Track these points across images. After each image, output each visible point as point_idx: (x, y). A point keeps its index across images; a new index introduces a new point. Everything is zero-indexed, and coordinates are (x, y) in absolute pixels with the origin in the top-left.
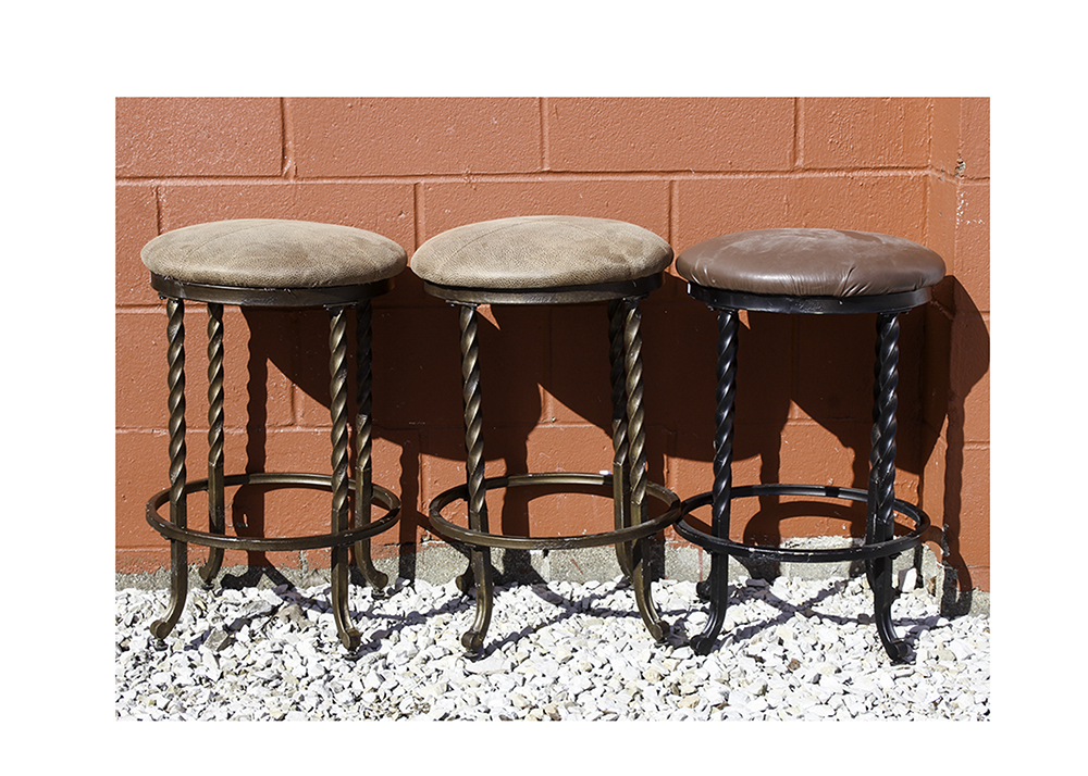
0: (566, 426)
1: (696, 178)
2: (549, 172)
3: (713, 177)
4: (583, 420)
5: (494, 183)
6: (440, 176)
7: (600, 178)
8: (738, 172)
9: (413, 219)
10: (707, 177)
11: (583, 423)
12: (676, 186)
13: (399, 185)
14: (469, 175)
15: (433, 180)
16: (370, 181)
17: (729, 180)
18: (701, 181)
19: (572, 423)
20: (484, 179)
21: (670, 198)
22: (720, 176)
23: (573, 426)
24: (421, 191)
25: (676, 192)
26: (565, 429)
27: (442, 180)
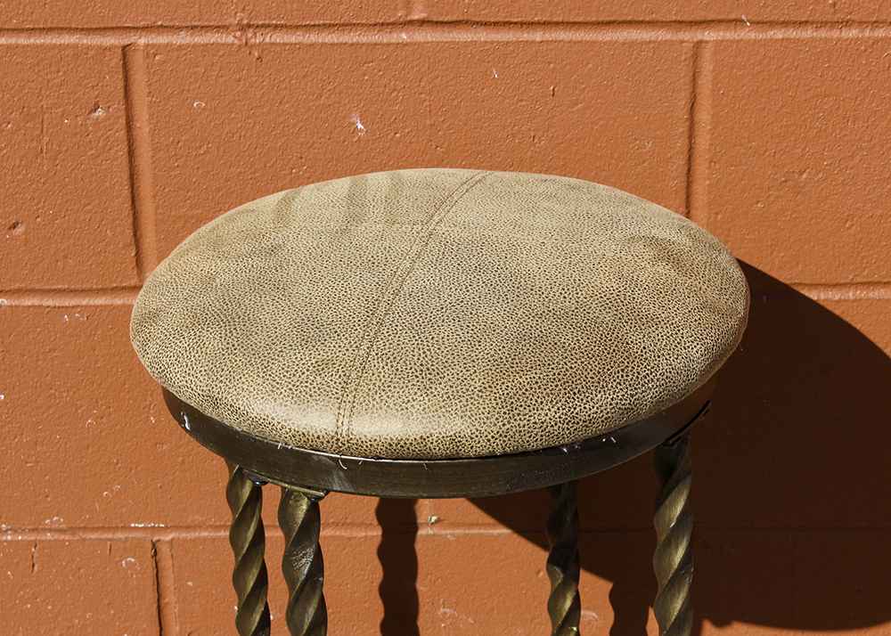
0: (459, 531)
1: (753, 36)
2: (423, 22)
3: (792, 33)
4: (491, 520)
5: (301, 46)
6: (180, 28)
7: (538, 36)
8: (847, 24)
9: (122, 121)
10: (779, 34)
11: (485, 525)
12: (707, 54)
13: (89, 48)
14: (244, 28)
15: (163, 39)
16: (22, 40)
17: (827, 40)
18: (765, 43)
19: (471, 525)
20: (278, 38)
21: (694, 79)
22: (808, 33)
23: (476, 531)
24: (138, 61)
25: (707, 65)
26: (458, 537)
27: (183, 38)
